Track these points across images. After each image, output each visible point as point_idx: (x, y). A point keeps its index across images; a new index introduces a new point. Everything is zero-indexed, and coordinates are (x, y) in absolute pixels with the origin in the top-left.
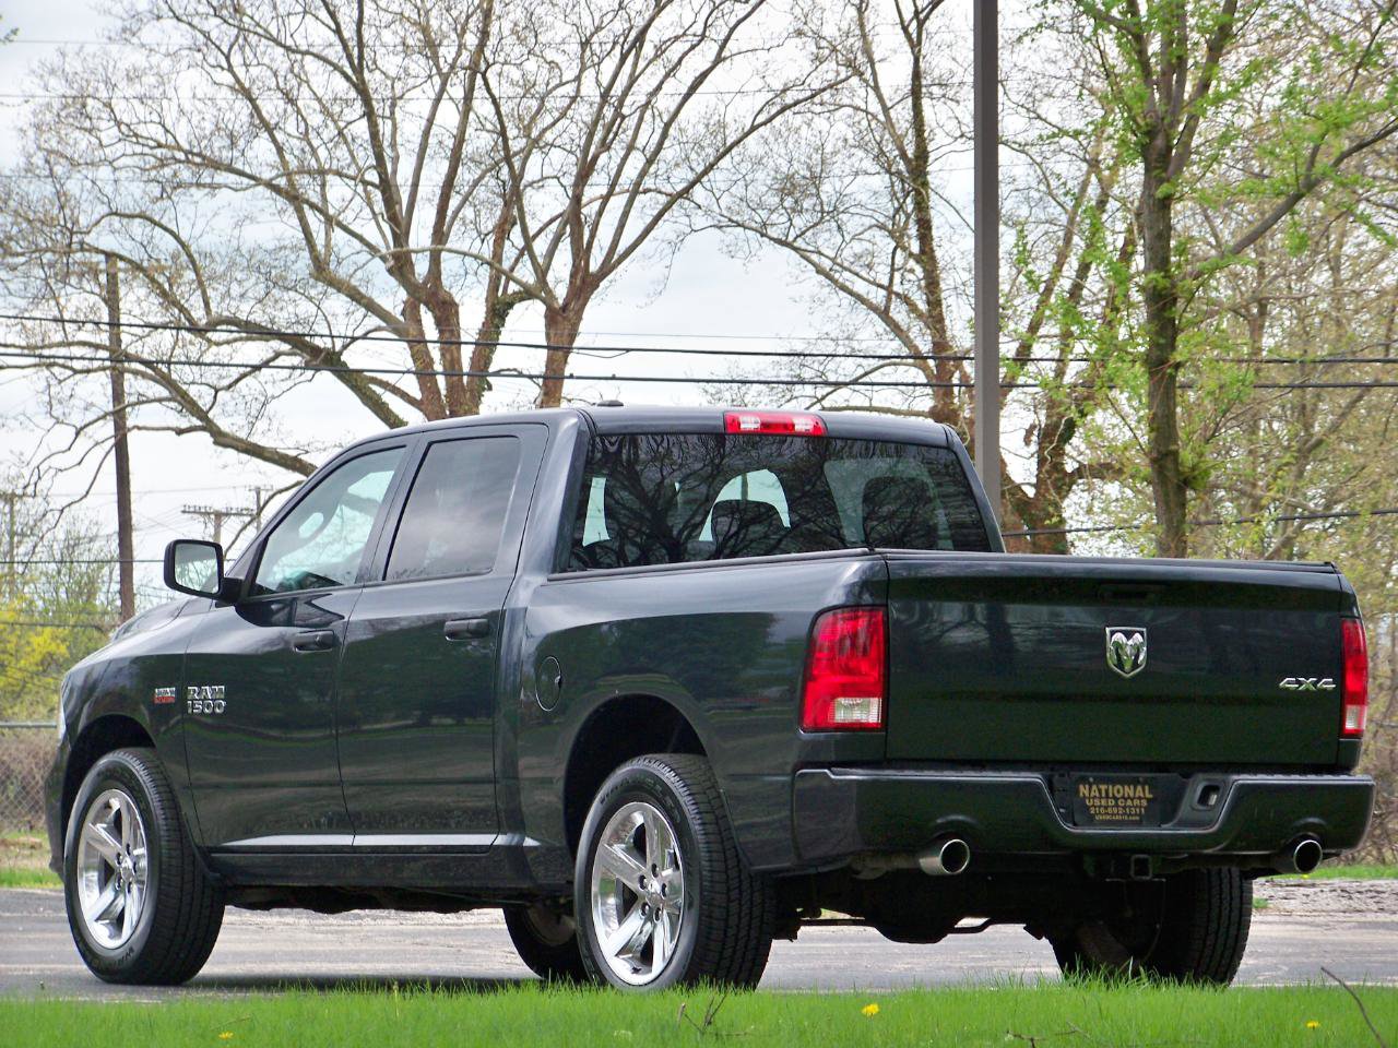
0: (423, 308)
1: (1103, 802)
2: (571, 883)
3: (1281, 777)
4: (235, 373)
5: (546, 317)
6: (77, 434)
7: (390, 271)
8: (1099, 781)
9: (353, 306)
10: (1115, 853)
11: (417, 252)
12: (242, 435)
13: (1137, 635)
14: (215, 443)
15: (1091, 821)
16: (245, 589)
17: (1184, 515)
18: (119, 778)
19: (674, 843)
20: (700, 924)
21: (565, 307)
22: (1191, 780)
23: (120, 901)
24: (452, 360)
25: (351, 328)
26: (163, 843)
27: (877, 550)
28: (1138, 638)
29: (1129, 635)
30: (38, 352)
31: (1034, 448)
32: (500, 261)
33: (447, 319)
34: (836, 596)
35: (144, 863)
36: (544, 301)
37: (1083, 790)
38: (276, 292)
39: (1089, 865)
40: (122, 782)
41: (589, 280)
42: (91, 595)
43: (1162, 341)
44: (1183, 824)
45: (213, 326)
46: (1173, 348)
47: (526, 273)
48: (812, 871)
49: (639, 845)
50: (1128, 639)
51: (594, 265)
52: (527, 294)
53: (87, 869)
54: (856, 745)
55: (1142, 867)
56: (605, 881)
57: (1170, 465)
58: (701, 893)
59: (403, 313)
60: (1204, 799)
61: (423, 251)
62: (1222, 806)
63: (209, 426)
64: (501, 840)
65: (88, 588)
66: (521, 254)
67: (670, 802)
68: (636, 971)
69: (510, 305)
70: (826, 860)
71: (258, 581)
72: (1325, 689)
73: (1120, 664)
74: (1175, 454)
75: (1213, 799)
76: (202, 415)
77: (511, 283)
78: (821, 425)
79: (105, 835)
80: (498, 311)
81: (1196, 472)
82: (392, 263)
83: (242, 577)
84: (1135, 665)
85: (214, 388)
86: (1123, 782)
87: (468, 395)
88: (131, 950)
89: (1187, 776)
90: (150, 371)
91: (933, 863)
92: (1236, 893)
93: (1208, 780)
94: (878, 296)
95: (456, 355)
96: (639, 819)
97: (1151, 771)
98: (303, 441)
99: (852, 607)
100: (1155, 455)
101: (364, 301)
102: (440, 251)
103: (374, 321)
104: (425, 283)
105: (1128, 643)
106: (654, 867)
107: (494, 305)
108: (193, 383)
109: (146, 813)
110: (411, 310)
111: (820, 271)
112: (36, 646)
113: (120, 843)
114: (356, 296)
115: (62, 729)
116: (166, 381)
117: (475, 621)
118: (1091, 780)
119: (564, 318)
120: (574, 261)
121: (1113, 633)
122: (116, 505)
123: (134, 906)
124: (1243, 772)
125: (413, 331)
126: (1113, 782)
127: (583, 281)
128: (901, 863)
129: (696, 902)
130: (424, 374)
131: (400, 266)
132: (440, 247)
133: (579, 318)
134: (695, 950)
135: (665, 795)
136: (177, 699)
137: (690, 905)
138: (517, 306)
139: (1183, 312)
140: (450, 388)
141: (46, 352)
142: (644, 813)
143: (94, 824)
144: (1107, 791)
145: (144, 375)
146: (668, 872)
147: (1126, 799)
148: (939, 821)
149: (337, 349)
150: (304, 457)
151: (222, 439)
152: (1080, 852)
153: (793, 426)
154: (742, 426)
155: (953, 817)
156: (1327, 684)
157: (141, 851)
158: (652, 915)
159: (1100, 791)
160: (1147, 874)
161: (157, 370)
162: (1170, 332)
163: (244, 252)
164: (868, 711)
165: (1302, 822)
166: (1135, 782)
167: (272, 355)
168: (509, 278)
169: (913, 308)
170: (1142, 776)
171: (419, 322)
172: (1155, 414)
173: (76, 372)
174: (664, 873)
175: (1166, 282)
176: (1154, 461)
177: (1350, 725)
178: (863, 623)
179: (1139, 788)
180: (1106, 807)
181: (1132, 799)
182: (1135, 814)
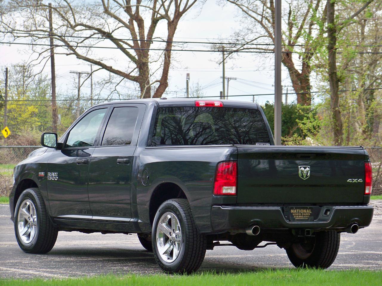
0: (134, 21)
1: (298, 214)
2: (151, 232)
3: (347, 207)
4: (83, 39)
5: (168, 24)
6: (40, 55)
7: (125, 11)
8: (296, 209)
9: (115, 20)
10: (301, 229)
11: (132, 6)
12: (84, 55)
13: (308, 168)
14: (77, 58)
15: (294, 220)
16: (63, 146)
17: (338, 89)
18: (29, 196)
19: (179, 224)
20: (186, 247)
21: (173, 21)
22: (322, 208)
23: (30, 230)
24: (142, 35)
25: (114, 27)
26: (41, 215)
27: (235, 145)
28: (308, 169)
29: (305, 168)
30: (29, 33)
31: (301, 59)
32: (155, 9)
33: (141, 24)
34: (223, 158)
35: (36, 220)
36: (167, 20)
37: (292, 211)
38: (94, 17)
39: (293, 232)
40: (30, 197)
41: (179, 14)
42: (45, 95)
43: (332, 42)
44: (320, 220)
45: (76, 26)
46: (335, 44)
47: (162, 12)
48: (216, 233)
49: (169, 223)
50: (305, 169)
51: (181, 9)
52: (162, 17)
53: (20, 221)
54: (229, 200)
55: (308, 232)
56: (160, 234)
57: (334, 76)
58: (186, 238)
59: (129, 22)
60: (326, 213)
61: (134, 6)
62: (330, 215)
63: (75, 53)
64: (132, 220)
65: (44, 93)
66: (161, 6)
67: (178, 213)
68: (168, 259)
69: (158, 20)
70: (220, 231)
71: (67, 143)
72: (360, 182)
73: (303, 176)
74: (336, 73)
75: (328, 213)
76: (74, 50)
77: (158, 15)
78: (222, 104)
79: (25, 211)
80: (155, 22)
81: (341, 78)
82: (125, 9)
83: (63, 142)
84: (307, 176)
85: (77, 43)
86: (303, 208)
87: (146, 45)
88: (32, 244)
89: (321, 206)
90: (60, 38)
91: (250, 232)
92: (336, 236)
93: (327, 208)
94: (259, 18)
95: (143, 34)
96: (169, 217)
97: (311, 205)
98: (101, 57)
99: (227, 161)
100: (330, 73)
101: (118, 19)
102: (139, 6)
103: (121, 25)
104: (135, 14)
105: (305, 170)
106: (174, 230)
107: (153, 20)
108: (71, 41)
109: (36, 206)
110: (131, 22)
111: (243, 11)
112: (29, 110)
113: (30, 214)
114: (116, 18)
115: (14, 182)
116: (64, 41)
117: (125, 159)
118: (294, 208)
119: (173, 24)
120: (176, 8)
121: (301, 167)
122: (51, 72)
123: (33, 232)
124: (337, 206)
125: (131, 27)
126: (300, 208)
127: (178, 14)
128: (241, 231)
129: (185, 241)
130: (135, 40)
131: (128, 10)
132: (139, 5)
133: (177, 24)
134: (184, 254)
135: (176, 211)
136: (45, 176)
137: (183, 242)
138: (160, 21)
139: (337, 35)
140: (141, 43)
141: (31, 33)
142: (171, 215)
143: (22, 208)
144: (299, 211)
145: (58, 39)
146: (178, 232)
147: (304, 213)
148: (252, 221)
149: (110, 32)
150: (101, 62)
151: (79, 57)
152: (291, 229)
153: (214, 104)
154: (200, 105)
155: (256, 220)
156: (360, 180)
157: (35, 216)
158: (173, 243)
159: (297, 211)
160: (309, 235)
161: (61, 38)
162: (334, 40)
163: (85, 6)
164: (232, 190)
165: (353, 219)
166: (307, 209)
167: (92, 34)
168: (158, 13)
169: (269, 21)
170: (308, 207)
171: (133, 25)
172: (330, 62)
173: (39, 38)
174: (176, 232)
175: (333, 26)
176: (330, 75)
177: (367, 192)
178: (231, 165)
179: (308, 210)
180: (298, 216)
181: (306, 213)
182: (307, 218)
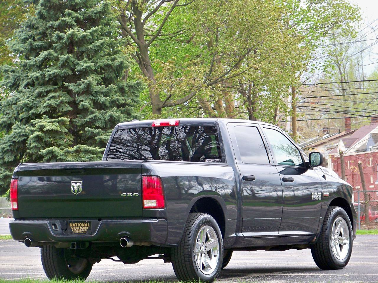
8: (75, 222)
13: (79, 183)
15: (72, 233)
29: (76, 183)
37: (71, 225)
72: (136, 196)
73: (74, 191)
84: (78, 191)
86: (82, 222)
97: (89, 220)
105: (76, 186)
118: (73, 222)
121: (72, 183)
126: (79, 222)
144: (77, 225)
147: (82, 227)
153: (169, 124)
154: (155, 125)
156: (136, 194)
159: (75, 225)
164: (15, 205)
166: (85, 222)
170: (87, 221)
179: (86, 224)
180: (77, 229)
181: (84, 227)
182: (84, 231)
